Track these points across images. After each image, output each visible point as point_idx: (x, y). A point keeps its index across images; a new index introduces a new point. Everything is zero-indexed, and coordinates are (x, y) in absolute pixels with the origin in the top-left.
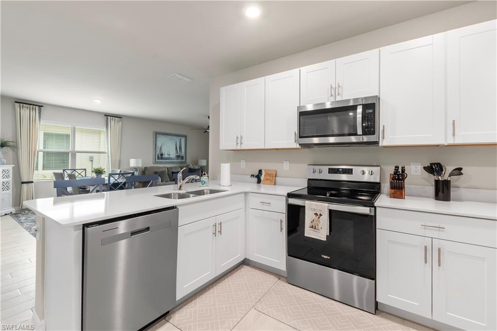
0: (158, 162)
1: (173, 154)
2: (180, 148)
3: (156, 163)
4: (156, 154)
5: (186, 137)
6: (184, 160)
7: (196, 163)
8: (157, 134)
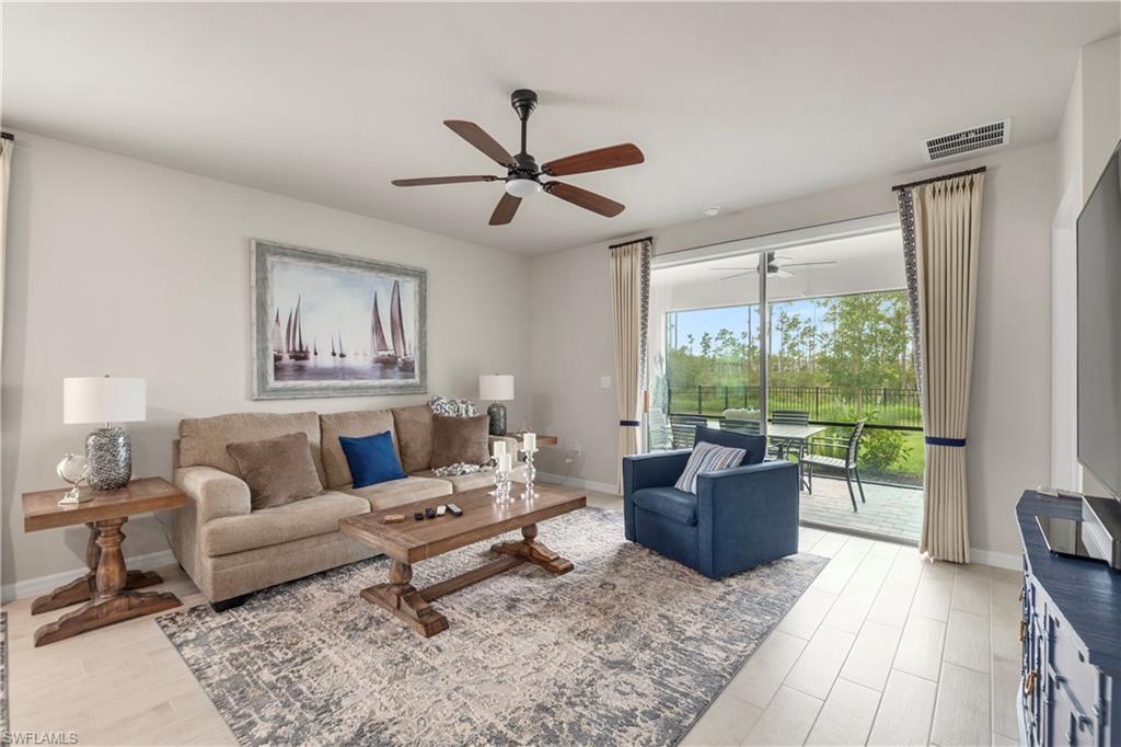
0: (276, 390)
1: (361, 352)
2: (397, 325)
3: (264, 393)
4: (263, 351)
5: (421, 276)
6: (416, 380)
7: (471, 390)
8: (264, 252)
